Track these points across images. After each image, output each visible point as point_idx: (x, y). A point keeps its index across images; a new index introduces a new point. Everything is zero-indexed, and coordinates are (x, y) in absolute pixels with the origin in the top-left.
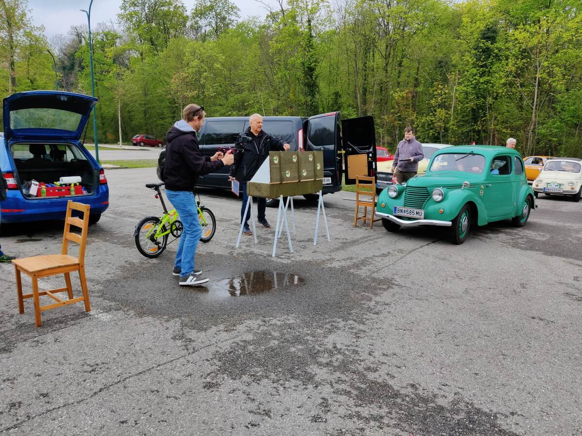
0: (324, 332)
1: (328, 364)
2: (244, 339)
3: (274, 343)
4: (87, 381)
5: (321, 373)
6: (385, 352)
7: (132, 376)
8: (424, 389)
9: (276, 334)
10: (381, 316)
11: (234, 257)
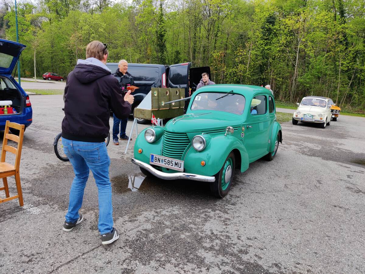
0: (201, 221)
1: (211, 248)
2: (145, 228)
3: (168, 231)
4: (25, 272)
5: (209, 257)
6: (248, 236)
7: (63, 265)
8: (285, 268)
9: (168, 223)
10: (237, 206)
11: (125, 160)
